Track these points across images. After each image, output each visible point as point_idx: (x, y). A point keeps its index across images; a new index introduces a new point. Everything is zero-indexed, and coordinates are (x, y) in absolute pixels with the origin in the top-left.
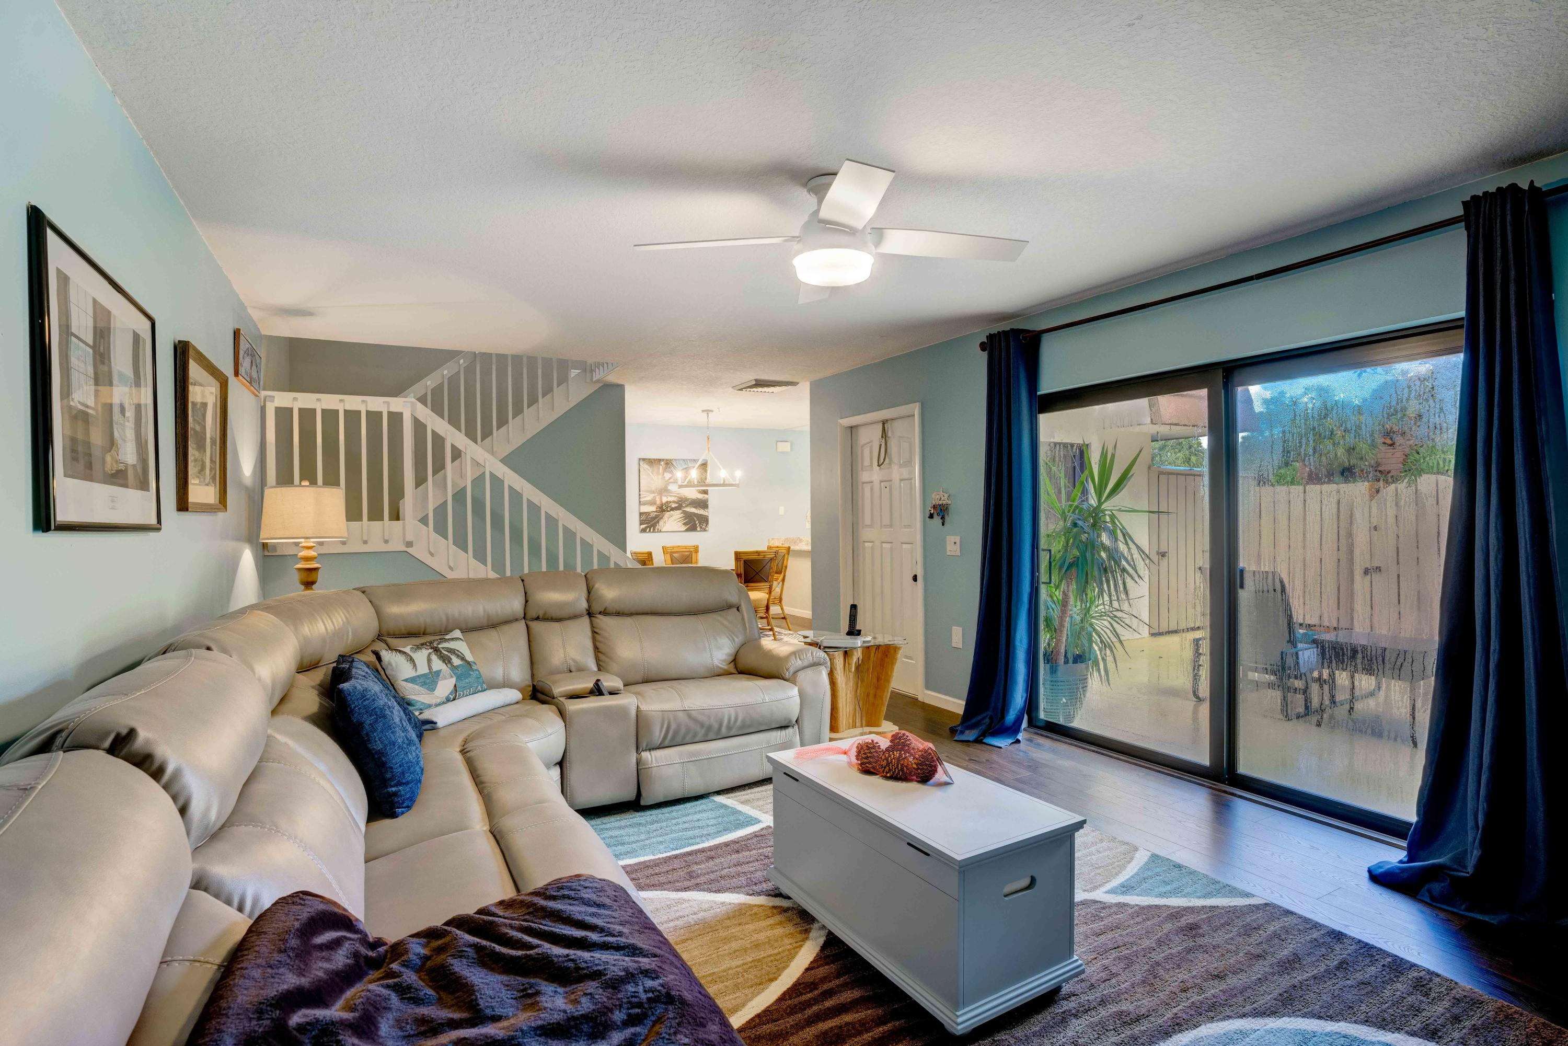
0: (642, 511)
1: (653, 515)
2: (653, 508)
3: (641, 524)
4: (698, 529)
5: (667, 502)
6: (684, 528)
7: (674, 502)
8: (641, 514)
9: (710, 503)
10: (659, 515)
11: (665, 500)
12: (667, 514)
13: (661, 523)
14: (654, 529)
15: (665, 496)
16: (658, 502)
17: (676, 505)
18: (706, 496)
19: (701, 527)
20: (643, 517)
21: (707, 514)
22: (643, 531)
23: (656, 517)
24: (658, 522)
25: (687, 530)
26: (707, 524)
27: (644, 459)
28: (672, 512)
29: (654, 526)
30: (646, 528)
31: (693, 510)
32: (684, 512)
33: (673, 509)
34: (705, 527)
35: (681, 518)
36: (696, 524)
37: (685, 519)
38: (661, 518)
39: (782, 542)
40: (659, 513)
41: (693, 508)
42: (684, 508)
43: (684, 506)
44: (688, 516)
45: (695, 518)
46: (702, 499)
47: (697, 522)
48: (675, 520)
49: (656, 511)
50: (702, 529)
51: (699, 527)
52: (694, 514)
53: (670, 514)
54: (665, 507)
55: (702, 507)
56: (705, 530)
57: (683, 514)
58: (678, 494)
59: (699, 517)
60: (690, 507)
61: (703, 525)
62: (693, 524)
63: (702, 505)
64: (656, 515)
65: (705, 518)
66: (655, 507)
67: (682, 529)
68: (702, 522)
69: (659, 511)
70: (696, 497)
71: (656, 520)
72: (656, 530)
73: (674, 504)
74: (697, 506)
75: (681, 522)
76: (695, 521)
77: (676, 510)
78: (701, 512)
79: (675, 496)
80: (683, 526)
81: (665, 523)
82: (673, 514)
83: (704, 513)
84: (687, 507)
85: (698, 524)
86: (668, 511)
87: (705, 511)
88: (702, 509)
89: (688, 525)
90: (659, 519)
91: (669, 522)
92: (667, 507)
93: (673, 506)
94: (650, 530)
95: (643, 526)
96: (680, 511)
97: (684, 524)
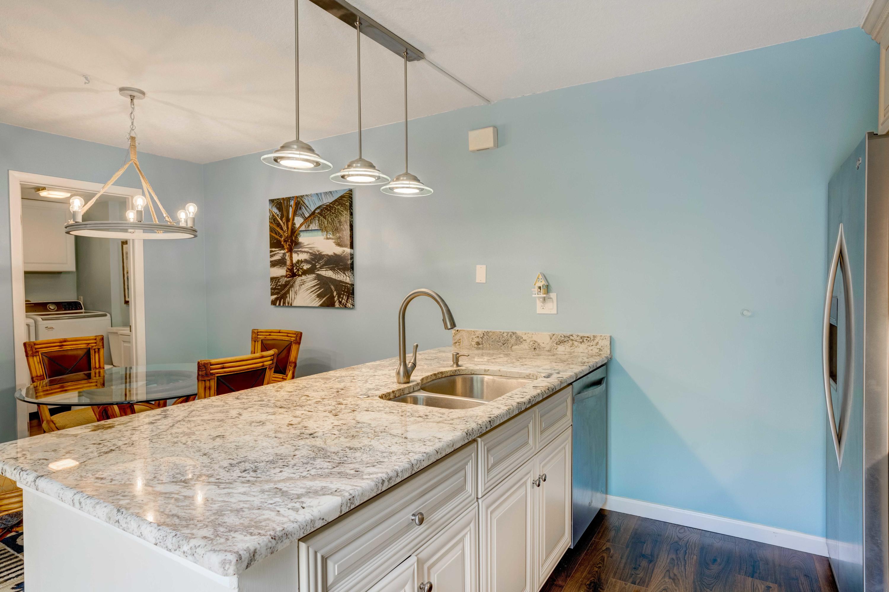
0: (272, 275)
1: (283, 281)
2: (284, 272)
3: (272, 294)
4: (337, 304)
5: (297, 262)
6: (318, 302)
7: (306, 261)
8: (272, 279)
9: (358, 262)
10: (289, 281)
11: (295, 259)
12: (298, 280)
13: (292, 294)
14: (284, 303)
15: (296, 252)
16: (288, 263)
17: (309, 266)
18: (350, 251)
19: (340, 302)
20: (274, 285)
21: (352, 281)
22: (274, 303)
23: (285, 285)
24: (288, 292)
25: (322, 306)
28: (304, 277)
29: (285, 297)
30: (276, 299)
31: (330, 274)
32: (319, 277)
33: (305, 273)
34: (345, 302)
35: (314, 286)
36: (333, 296)
37: (320, 288)
38: (292, 286)
39: (476, 340)
40: (290, 279)
41: (331, 270)
42: (318, 271)
43: (318, 267)
44: (324, 283)
45: (332, 287)
46: (342, 255)
47: (335, 293)
48: (308, 290)
49: (286, 276)
50: (341, 306)
51: (338, 301)
52: (330, 279)
53: (301, 280)
54: (296, 269)
55: (342, 269)
56: (346, 307)
57: (316, 281)
58: (311, 248)
59: (337, 285)
60: (326, 268)
61: (342, 299)
62: (329, 297)
63: (341, 265)
64: (286, 281)
65: (345, 286)
66: (285, 268)
67: (316, 303)
68: (342, 294)
69: (290, 275)
70: (334, 253)
71: (286, 289)
72: (287, 304)
73: (305, 264)
74: (335, 267)
75: (315, 293)
76: (332, 293)
77: (309, 275)
78: (340, 277)
79: (307, 252)
80: (317, 299)
81: (296, 293)
82: (305, 280)
83: (344, 278)
84: (321, 269)
85: (336, 297)
86: (299, 276)
87: (345, 275)
88: (341, 272)
89: (323, 298)
90: (289, 288)
91: (300, 291)
92: (298, 270)
93: (305, 267)
94: (280, 304)
95: (274, 298)
96: (314, 276)
97: (318, 296)
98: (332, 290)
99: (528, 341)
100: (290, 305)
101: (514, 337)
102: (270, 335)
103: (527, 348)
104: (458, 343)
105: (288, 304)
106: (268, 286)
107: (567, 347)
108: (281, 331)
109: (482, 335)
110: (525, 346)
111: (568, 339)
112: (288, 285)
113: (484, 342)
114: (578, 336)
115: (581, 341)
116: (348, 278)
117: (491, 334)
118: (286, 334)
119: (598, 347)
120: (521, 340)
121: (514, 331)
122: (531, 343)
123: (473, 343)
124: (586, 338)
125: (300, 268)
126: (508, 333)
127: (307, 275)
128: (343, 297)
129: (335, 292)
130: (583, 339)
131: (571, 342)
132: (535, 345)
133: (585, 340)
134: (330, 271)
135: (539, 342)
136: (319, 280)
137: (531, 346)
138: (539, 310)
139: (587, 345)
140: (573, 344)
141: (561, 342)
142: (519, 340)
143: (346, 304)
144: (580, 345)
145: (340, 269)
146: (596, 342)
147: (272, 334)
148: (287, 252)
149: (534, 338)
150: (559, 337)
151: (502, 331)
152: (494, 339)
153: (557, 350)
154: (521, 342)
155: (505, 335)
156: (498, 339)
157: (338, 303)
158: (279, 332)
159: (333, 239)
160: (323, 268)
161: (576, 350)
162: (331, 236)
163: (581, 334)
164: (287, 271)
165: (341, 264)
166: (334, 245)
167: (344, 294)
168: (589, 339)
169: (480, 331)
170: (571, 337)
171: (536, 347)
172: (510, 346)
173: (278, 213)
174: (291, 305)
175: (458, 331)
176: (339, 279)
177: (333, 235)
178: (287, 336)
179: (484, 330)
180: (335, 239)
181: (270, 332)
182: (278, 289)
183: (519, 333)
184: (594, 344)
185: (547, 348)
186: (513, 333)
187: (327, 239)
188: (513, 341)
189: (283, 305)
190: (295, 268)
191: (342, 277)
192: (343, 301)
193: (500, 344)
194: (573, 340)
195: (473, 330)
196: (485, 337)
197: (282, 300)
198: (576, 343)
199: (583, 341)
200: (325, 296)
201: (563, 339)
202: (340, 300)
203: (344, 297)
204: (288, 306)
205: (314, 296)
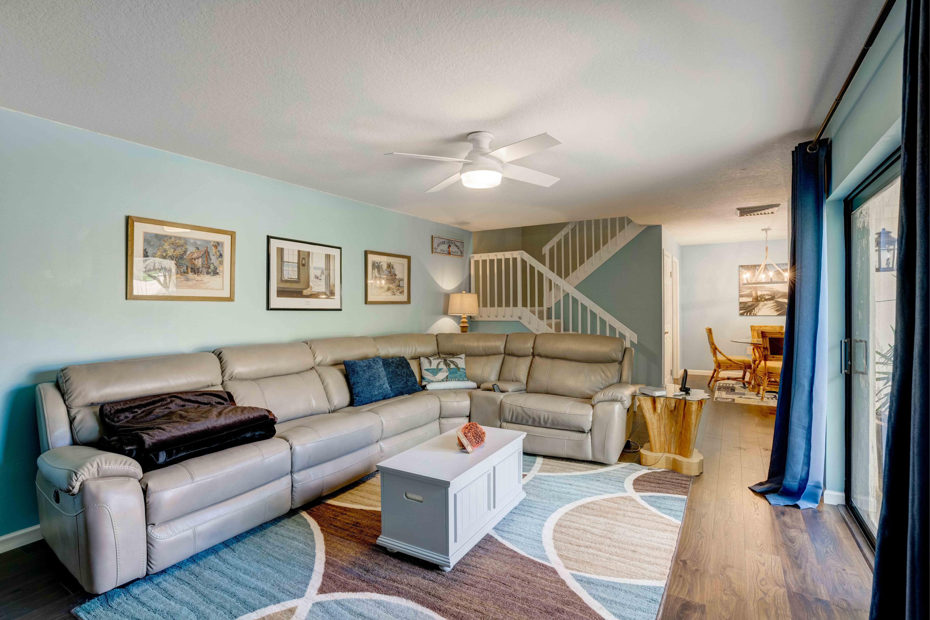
0: (740, 301)
1: (750, 304)
2: (750, 299)
3: (740, 310)
5: (762, 295)
6: (776, 313)
7: (768, 295)
8: (741, 303)
10: (754, 304)
11: (759, 293)
12: (762, 303)
13: (756, 310)
14: (750, 314)
15: (760, 290)
16: (754, 295)
17: (769, 297)
20: (742, 306)
22: (742, 314)
23: (752, 305)
24: (754, 309)
25: (779, 315)
27: (742, 266)
28: (765, 302)
29: (750, 311)
30: (744, 313)
32: (777, 302)
33: (766, 300)
35: (774, 306)
37: (778, 307)
38: (757, 306)
42: (776, 299)
43: (776, 297)
44: (780, 305)
48: (768, 308)
49: (752, 301)
54: (759, 298)
57: (775, 304)
58: (771, 289)
64: (752, 304)
66: (752, 298)
67: (774, 314)
69: (755, 301)
71: (752, 308)
72: (752, 314)
81: (760, 309)
86: (762, 301)
90: (754, 307)
91: (763, 309)
92: (762, 299)
93: (767, 297)
94: (747, 315)
95: (742, 311)
96: (773, 301)
97: (776, 310)
100: (755, 315)
106: (737, 307)
127: (768, 301)
148: (753, 291)
182: (746, 308)
204: (753, 315)
205: (773, 310)
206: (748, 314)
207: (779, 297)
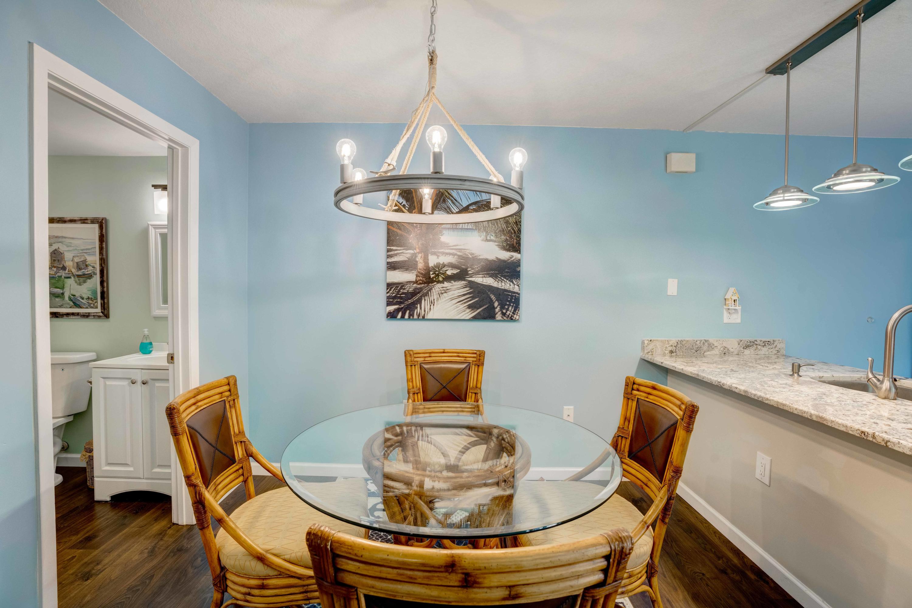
0: (390, 280)
1: (410, 288)
2: (412, 276)
3: (389, 304)
4: (499, 316)
5: (438, 266)
6: (469, 314)
7: (453, 266)
8: (389, 286)
9: (524, 269)
10: (421, 289)
11: (433, 261)
12: (437, 287)
13: (425, 303)
14: (411, 315)
15: (434, 254)
16: (421, 265)
17: (455, 271)
18: (516, 255)
19: (504, 314)
20: (393, 292)
21: (516, 289)
22: (392, 316)
23: (414, 293)
24: (419, 301)
25: (475, 318)
26: (517, 307)
28: (446, 284)
29: (411, 307)
30: (398, 310)
31: (489, 281)
32: (472, 285)
33: (449, 278)
34: (511, 313)
35: (464, 295)
36: (494, 307)
37: (473, 298)
38: (426, 294)
39: (670, 349)
40: (423, 285)
41: (490, 276)
42: (471, 277)
43: (470, 272)
44: (479, 292)
45: (493, 297)
46: (508, 260)
47: (496, 304)
48: (452, 299)
49: (416, 282)
50: (505, 318)
51: (500, 313)
52: (490, 288)
53: (443, 287)
54: (433, 274)
55: (508, 276)
56: (512, 319)
57: (468, 289)
58: (460, 250)
59: (500, 295)
60: (483, 274)
61: (507, 310)
62: (487, 307)
63: (507, 272)
64: (416, 288)
65: (512, 296)
66: (415, 273)
67: (465, 316)
68: (506, 304)
69: (423, 281)
70: (497, 258)
71: (415, 298)
72: (415, 317)
73: (450, 269)
74: (498, 274)
75: (465, 303)
76: (491, 302)
77: (455, 281)
78: (506, 285)
79: (454, 255)
80: (468, 310)
81: (432, 303)
82: (448, 288)
83: (511, 287)
84: (476, 275)
85: (498, 308)
86: (439, 282)
87: (513, 283)
88: (507, 279)
89: (478, 309)
90: (421, 296)
91: (440, 301)
92: (438, 275)
93: (449, 272)
94: (403, 317)
95: (392, 308)
96: (463, 283)
97: (470, 307)
98: (491, 300)
99: (719, 347)
100: (421, 317)
101: (706, 344)
102: (430, 357)
103: (718, 353)
104: (651, 353)
105: (419, 316)
106: (382, 294)
107: (752, 351)
108: (446, 351)
109: (676, 344)
110: (716, 352)
111: (753, 344)
112: (419, 293)
113: (677, 350)
114: (761, 341)
115: (763, 345)
116: (516, 286)
117: (684, 342)
118: (456, 354)
119: (777, 349)
120: (713, 347)
121: (707, 339)
122: (722, 349)
123: (666, 352)
124: (767, 343)
125: (440, 273)
126: (701, 341)
127: (452, 282)
128: (508, 308)
129: (497, 302)
130: (766, 343)
131: (755, 346)
132: (725, 350)
133: (766, 344)
134: (491, 278)
135: (728, 347)
136: (471, 288)
137: (721, 351)
138: (726, 320)
139: (767, 349)
140: (757, 347)
141: (747, 347)
142: (711, 347)
143: (512, 316)
144: (762, 348)
145: (505, 277)
146: (775, 345)
147: (433, 355)
148: (419, 253)
149: (724, 345)
150: (746, 342)
151: (696, 339)
152: (687, 346)
153: (744, 353)
154: (713, 349)
155: (698, 343)
156: (691, 347)
157: (501, 315)
158: (444, 352)
159: (495, 241)
160: (479, 275)
161: (759, 352)
162: (492, 238)
163: (764, 340)
164: (417, 276)
165: (506, 270)
166: (497, 248)
167: (509, 305)
168: (769, 343)
169: (673, 341)
170: (756, 342)
171: (725, 352)
172: (703, 352)
173: (404, 203)
174: (424, 317)
175: (651, 341)
176: (503, 288)
177: (497, 237)
178: (458, 356)
179: (677, 339)
180: (499, 242)
181: (430, 353)
182: (401, 298)
183: (711, 340)
184: (773, 347)
185: (736, 353)
186: (706, 341)
187: (487, 240)
188: (705, 348)
189: (409, 318)
190: (431, 273)
191: (508, 285)
192: (508, 312)
193: (693, 351)
194: (757, 345)
195: (667, 339)
196: (679, 346)
197: (408, 312)
198: (759, 347)
199: (765, 345)
200: (480, 307)
201: (749, 344)
202: (504, 311)
203: (510, 308)
204: (418, 319)
205: (462, 307)
206: (407, 316)
207: (477, 273)
